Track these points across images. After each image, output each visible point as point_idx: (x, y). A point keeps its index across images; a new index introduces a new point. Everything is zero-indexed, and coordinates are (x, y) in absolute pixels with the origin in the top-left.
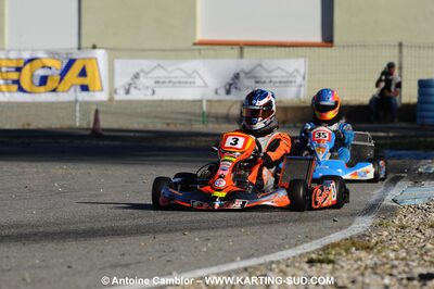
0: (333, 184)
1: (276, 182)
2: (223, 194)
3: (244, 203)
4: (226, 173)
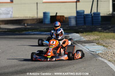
0: (80, 52)
1: (65, 53)
2: (50, 57)
3: (56, 59)
4: (51, 51)
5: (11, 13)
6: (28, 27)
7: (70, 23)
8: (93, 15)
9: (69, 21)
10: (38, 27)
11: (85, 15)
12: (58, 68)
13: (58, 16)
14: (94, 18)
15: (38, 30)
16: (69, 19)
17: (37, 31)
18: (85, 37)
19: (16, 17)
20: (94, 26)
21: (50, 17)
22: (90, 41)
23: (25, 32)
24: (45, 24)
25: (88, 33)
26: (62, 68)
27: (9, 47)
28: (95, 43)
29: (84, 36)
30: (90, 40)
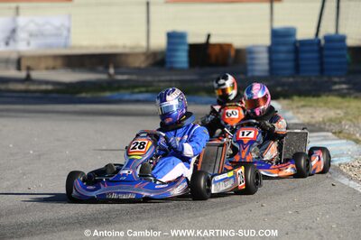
5: (65, 33)
6: (120, 77)
7: (250, 68)
8: (323, 42)
9: (248, 62)
10: (149, 78)
11: (298, 45)
12: (211, 210)
13: (215, 45)
14: (326, 53)
15: (150, 89)
16: (249, 56)
17: (147, 92)
18: (298, 113)
19: (81, 47)
20: (325, 79)
21: (186, 48)
22: (313, 125)
23: (107, 94)
24: (172, 69)
25: (307, 99)
26: (222, 210)
27: (58, 140)
28: (328, 131)
29: (296, 111)
30: (313, 121)
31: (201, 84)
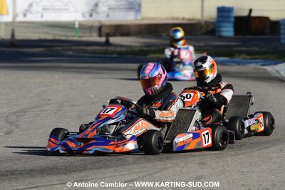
5: (137, 7)
7: (282, 36)
10: (202, 44)
13: (255, 18)
16: (282, 27)
26: (259, 149)
31: (244, 49)
